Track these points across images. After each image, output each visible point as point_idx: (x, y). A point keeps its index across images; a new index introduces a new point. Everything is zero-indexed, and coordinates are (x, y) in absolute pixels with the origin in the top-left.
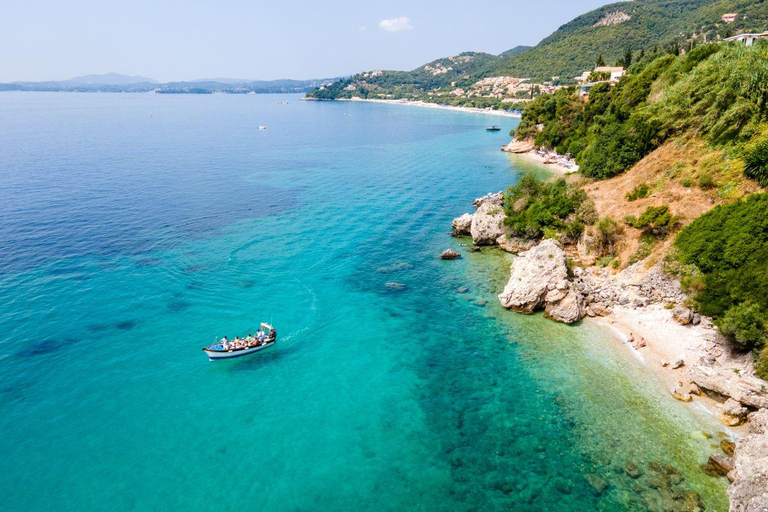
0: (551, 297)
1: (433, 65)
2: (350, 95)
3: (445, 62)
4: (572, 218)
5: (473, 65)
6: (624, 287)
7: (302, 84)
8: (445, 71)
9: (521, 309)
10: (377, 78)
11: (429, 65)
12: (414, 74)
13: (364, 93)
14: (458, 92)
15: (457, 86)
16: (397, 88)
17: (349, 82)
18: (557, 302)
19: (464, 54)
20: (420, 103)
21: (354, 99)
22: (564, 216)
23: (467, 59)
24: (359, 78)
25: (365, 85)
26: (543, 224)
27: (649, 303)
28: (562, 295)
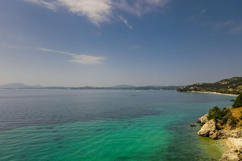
0: (211, 133)
1: (222, 81)
2: (191, 90)
3: (227, 80)
4: (225, 117)
5: (237, 81)
6: (233, 133)
7: (177, 87)
8: (226, 83)
9: (203, 135)
10: (201, 85)
11: (221, 81)
12: (215, 84)
13: (196, 90)
14: (230, 90)
15: (230, 88)
16: (208, 88)
17: (191, 86)
18: (212, 134)
19: (234, 78)
20: (215, 93)
21: (192, 91)
22: (222, 116)
23: (235, 79)
24: (195, 85)
25: (197, 88)
26: (217, 118)
27: (239, 137)
28: (213, 133)
